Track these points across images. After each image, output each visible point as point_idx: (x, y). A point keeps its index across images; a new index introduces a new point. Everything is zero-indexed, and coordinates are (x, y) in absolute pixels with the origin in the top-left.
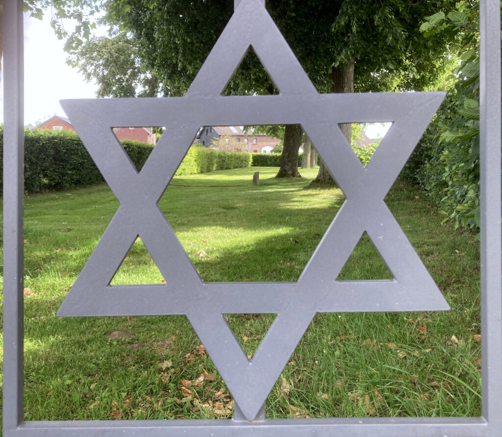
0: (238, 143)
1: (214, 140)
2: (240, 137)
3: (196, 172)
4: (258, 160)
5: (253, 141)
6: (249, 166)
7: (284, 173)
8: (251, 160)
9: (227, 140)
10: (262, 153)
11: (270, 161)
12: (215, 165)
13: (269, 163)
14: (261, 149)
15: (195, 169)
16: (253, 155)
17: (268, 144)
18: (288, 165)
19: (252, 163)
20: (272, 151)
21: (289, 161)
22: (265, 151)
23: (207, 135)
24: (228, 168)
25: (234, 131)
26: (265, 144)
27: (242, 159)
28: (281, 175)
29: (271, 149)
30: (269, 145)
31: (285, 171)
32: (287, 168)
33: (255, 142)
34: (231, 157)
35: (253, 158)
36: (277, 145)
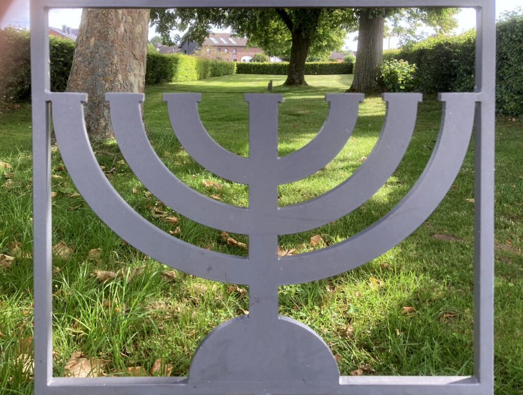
0: (219, 53)
1: (197, 49)
2: (221, 48)
3: (196, 79)
4: (242, 68)
5: (233, 51)
6: (234, 74)
7: (292, 81)
8: (236, 68)
9: (208, 50)
10: (242, 62)
11: (253, 69)
12: (210, 73)
13: (252, 71)
14: (241, 59)
15: (195, 75)
16: (237, 64)
17: (247, 53)
18: (295, 74)
19: (237, 71)
20: (251, 61)
21: (296, 71)
22: (245, 60)
23: (188, 45)
24: (219, 75)
25: (215, 42)
26: (244, 53)
27: (228, 67)
28: (289, 83)
29: (250, 58)
30: (249, 55)
31: (293, 79)
32: (295, 77)
33: (234, 52)
34: (221, 65)
35: (237, 66)
36: (255, 55)
